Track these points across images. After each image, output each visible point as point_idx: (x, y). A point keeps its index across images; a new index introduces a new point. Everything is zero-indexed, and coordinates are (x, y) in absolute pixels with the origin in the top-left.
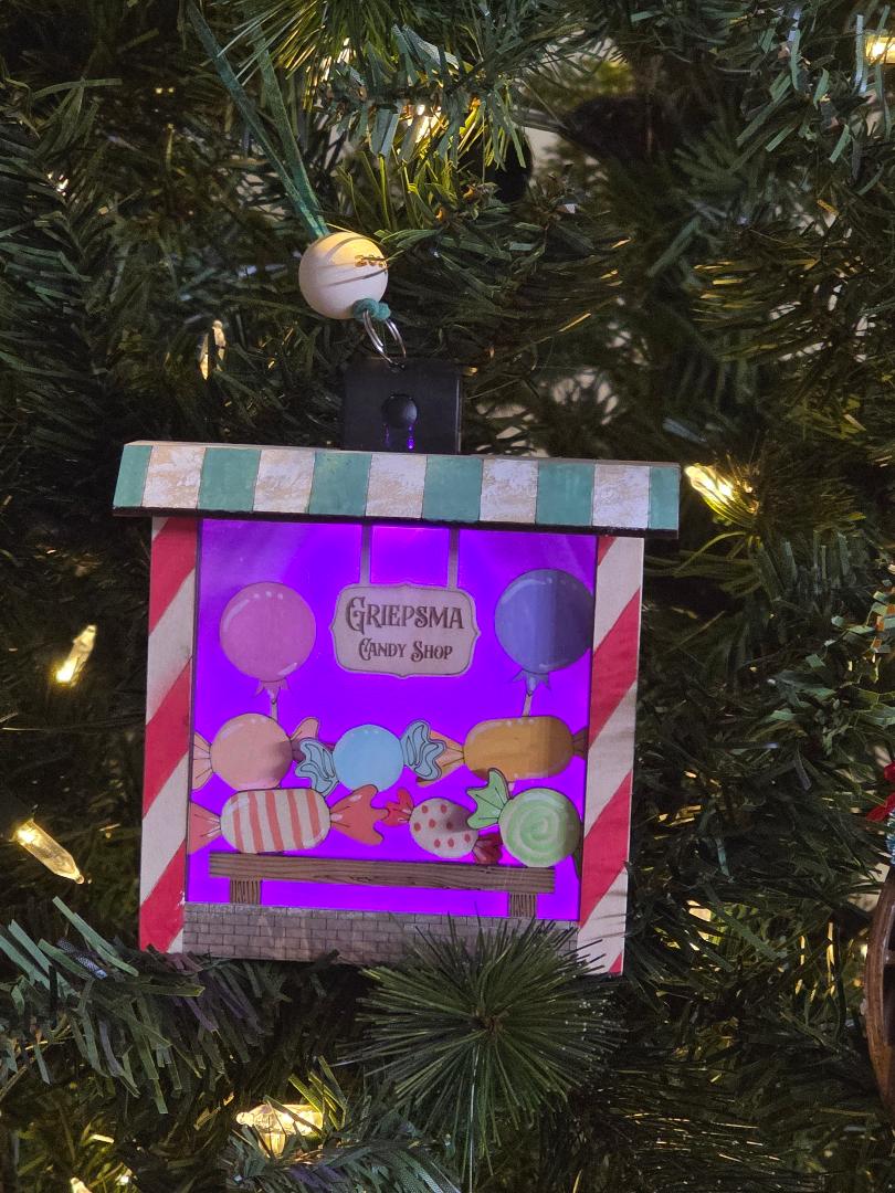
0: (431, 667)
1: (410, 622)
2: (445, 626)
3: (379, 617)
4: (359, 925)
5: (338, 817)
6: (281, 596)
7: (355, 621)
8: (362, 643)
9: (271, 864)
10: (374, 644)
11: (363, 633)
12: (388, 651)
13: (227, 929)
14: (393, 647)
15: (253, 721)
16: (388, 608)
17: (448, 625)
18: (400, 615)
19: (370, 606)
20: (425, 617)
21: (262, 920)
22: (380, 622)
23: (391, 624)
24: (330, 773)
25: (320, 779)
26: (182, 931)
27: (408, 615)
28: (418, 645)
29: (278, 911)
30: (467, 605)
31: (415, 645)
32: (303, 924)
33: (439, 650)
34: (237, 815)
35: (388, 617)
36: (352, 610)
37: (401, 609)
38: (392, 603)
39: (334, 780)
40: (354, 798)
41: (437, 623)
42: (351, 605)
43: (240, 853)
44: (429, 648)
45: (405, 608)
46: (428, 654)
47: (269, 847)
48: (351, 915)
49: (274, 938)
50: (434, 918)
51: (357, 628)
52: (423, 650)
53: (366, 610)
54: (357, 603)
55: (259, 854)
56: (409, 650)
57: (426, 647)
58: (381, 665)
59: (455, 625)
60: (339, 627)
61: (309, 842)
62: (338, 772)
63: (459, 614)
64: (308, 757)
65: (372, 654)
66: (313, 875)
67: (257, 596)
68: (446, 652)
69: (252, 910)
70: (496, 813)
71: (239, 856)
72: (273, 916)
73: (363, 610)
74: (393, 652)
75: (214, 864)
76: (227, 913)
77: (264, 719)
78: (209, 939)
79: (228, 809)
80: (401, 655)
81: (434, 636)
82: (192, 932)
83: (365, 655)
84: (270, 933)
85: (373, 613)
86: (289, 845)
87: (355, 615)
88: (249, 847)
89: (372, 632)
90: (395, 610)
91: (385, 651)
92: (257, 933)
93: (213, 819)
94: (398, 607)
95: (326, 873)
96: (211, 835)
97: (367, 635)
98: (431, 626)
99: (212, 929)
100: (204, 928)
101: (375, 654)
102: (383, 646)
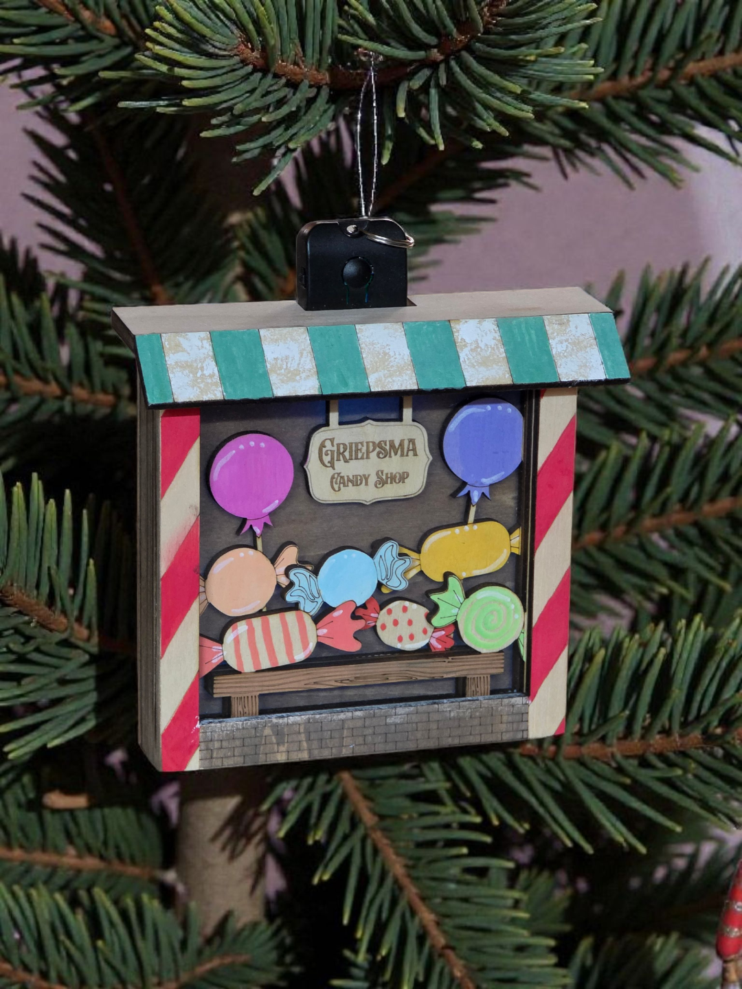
0: (391, 492)
1: (373, 455)
2: (402, 455)
3: (347, 454)
4: (350, 724)
5: (323, 631)
6: (263, 445)
7: (327, 459)
8: (333, 478)
9: (267, 678)
10: (342, 477)
11: (334, 469)
12: (356, 481)
13: (238, 743)
14: (359, 478)
15: (242, 555)
16: (354, 445)
17: (405, 454)
18: (364, 449)
19: (338, 445)
20: (385, 449)
21: (268, 731)
22: (348, 457)
23: (356, 458)
24: (317, 596)
25: (307, 601)
26: (199, 749)
27: (371, 448)
28: (380, 473)
29: (281, 721)
30: (420, 435)
31: (377, 474)
32: (302, 730)
33: (398, 475)
34: (237, 641)
35: (353, 452)
36: (324, 450)
37: (365, 444)
38: (358, 441)
39: (320, 601)
40: (336, 614)
41: (396, 454)
42: (322, 446)
43: (240, 673)
44: (389, 476)
45: (367, 443)
46: (389, 480)
47: (266, 664)
48: (342, 716)
49: (278, 744)
50: (412, 709)
51: (329, 465)
52: (384, 477)
53: (335, 448)
54: (328, 443)
55: (257, 672)
56: (373, 479)
57: (387, 474)
58: (349, 494)
59: (411, 453)
60: (313, 466)
61: (300, 656)
62: (322, 593)
63: (414, 444)
64: (297, 584)
65: (342, 485)
66: (303, 683)
67: (242, 447)
68: (403, 477)
69: (258, 723)
70: (455, 611)
71: (240, 676)
72: (277, 725)
73: (333, 449)
74: (359, 482)
75: (218, 686)
76: (237, 729)
77: (251, 552)
78: (221, 753)
79: (229, 637)
80: (366, 484)
81: (393, 465)
82: (207, 749)
83: (336, 487)
84: (274, 741)
85: (342, 450)
86: (283, 660)
87: (327, 455)
88: (248, 667)
89: (340, 466)
90: (360, 446)
91: (352, 482)
92: (263, 742)
93: (216, 647)
94: (362, 443)
95: (315, 680)
96: (216, 661)
97: (337, 471)
98: (390, 457)
99: (225, 744)
100: (217, 745)
101: (344, 486)
102: (351, 477)
